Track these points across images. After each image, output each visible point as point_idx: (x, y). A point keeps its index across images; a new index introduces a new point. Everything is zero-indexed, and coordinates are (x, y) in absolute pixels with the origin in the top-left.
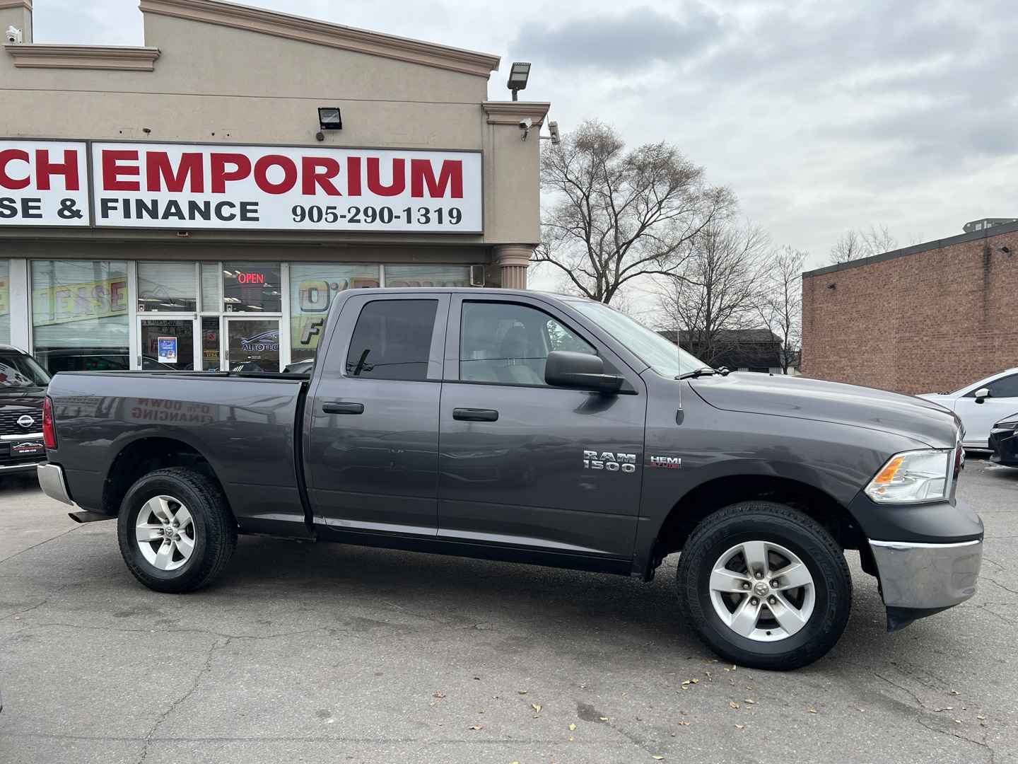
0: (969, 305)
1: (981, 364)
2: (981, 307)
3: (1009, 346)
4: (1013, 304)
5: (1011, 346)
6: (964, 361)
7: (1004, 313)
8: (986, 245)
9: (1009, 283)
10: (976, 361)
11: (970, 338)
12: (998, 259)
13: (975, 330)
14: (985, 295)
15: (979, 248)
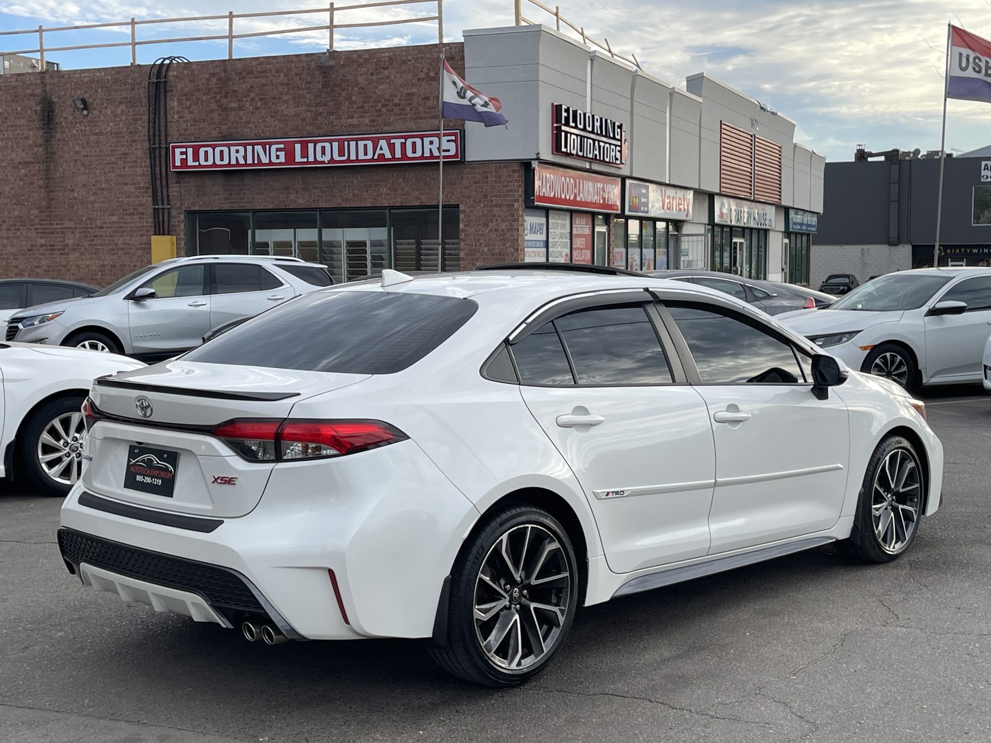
0: (21, 183)
1: (45, 271)
2: (41, 187)
3: (90, 245)
4: (94, 185)
5: (94, 245)
6: (16, 267)
7: (81, 197)
8: (44, 98)
9: (87, 156)
10: (36, 267)
11: (25, 233)
12: (65, 118)
13: (32, 220)
14: (47, 170)
15: (32, 98)
